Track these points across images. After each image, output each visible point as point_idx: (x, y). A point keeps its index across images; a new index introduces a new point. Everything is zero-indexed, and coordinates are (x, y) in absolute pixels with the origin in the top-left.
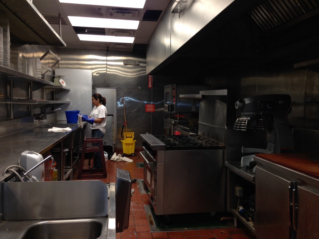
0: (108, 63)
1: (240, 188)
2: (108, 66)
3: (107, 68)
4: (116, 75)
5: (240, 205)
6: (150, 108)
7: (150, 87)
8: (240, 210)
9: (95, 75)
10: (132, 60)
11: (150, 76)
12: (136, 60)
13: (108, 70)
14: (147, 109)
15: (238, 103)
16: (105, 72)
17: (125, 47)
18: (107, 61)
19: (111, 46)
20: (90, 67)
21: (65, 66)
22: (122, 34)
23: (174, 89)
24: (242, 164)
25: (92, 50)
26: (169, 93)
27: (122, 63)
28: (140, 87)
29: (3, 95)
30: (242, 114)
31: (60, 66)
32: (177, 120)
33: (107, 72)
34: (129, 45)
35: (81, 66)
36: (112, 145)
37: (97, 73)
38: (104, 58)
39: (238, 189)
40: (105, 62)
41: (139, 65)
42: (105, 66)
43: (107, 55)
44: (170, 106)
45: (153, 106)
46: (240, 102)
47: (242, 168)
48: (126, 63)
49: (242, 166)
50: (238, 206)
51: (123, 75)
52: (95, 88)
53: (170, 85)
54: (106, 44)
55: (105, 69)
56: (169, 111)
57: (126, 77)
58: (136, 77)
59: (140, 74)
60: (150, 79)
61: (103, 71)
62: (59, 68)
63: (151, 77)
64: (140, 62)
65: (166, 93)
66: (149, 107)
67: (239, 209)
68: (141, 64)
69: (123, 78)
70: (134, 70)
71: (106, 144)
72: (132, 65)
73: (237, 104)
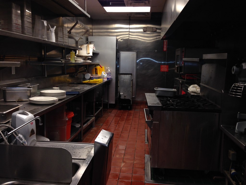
0: (131, 30)
1: (233, 152)
2: (130, 33)
3: (129, 34)
4: (136, 40)
5: (232, 168)
6: (164, 69)
7: (165, 50)
8: (232, 173)
9: (120, 41)
10: (150, 27)
11: (165, 41)
12: (154, 27)
13: (130, 36)
14: (162, 69)
15: (235, 67)
16: (128, 38)
17: (144, 16)
18: (130, 28)
19: (132, 16)
20: (116, 34)
21: (97, 34)
22: (139, 4)
23: (183, 52)
24: (237, 129)
25: (118, 20)
26: (179, 55)
27: (142, 30)
28: (156, 51)
29: (37, 59)
30: (239, 79)
31: (94, 34)
32: (185, 80)
33: (130, 38)
34: (147, 14)
35: (109, 34)
36: (130, 99)
37: (121, 39)
38: (127, 26)
39: (231, 152)
40: (128, 30)
41: (156, 31)
42: (128, 33)
43: (130, 24)
44: (179, 68)
45: (167, 67)
46: (237, 66)
47: (236, 133)
48: (145, 30)
49: (236, 132)
50: (230, 169)
51: (142, 40)
52: (120, 51)
53: (180, 49)
54: (128, 15)
55: (128, 36)
56: (177, 71)
57: (145, 42)
58: (153, 42)
59: (157, 38)
60: (165, 43)
61: (126, 37)
62: (92, 35)
63: (167, 42)
64: (157, 29)
65: (177, 56)
66: (163, 67)
67: (231, 171)
68: (158, 31)
69: (143, 43)
70: (151, 35)
71: (125, 97)
72: (150, 31)
73: (233, 69)
